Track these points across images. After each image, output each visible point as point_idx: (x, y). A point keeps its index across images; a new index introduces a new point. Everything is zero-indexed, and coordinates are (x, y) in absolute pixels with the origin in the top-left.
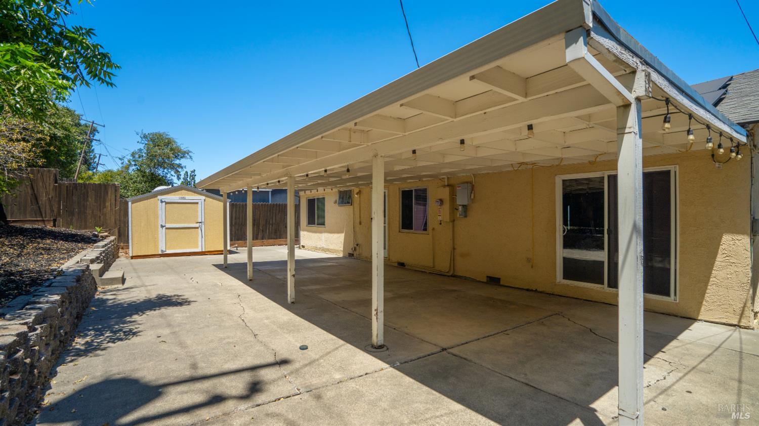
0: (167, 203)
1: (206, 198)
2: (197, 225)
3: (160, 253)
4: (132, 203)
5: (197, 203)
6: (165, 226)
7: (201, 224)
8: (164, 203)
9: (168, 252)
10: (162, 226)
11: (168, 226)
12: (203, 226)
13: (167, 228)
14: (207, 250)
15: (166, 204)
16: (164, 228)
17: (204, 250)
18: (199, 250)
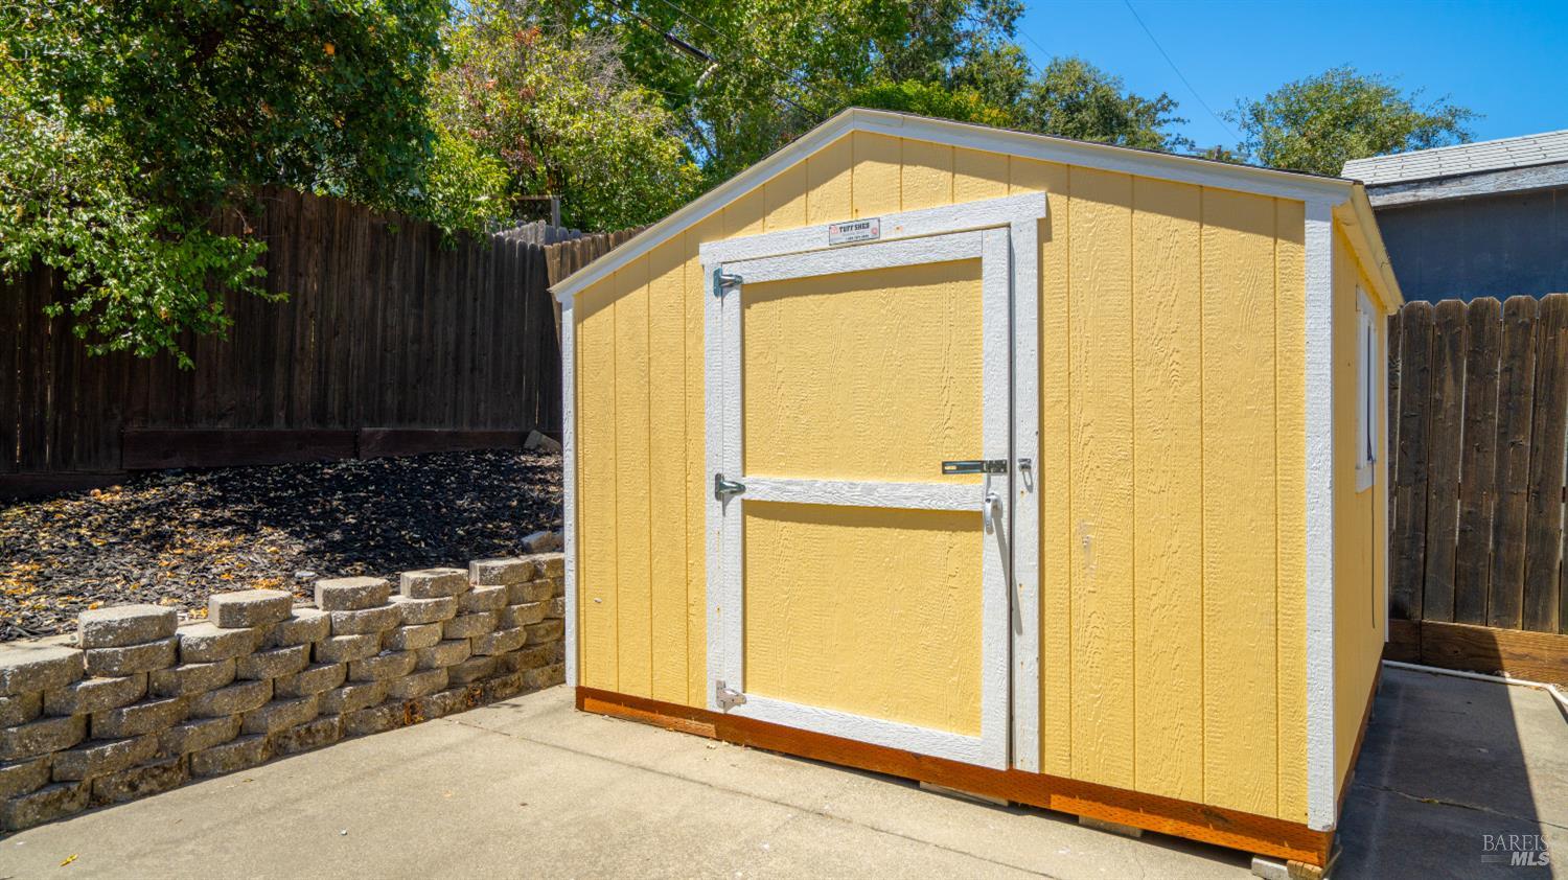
0: (756, 293)
1: (1058, 201)
2: (968, 493)
3: (713, 706)
4: (579, 319)
5: (969, 269)
6: (741, 489)
7: (1000, 482)
8: (734, 296)
9: (757, 707)
10: (724, 490)
11: (762, 485)
12: (1027, 505)
13: (752, 509)
14: (1057, 768)
15: (745, 304)
16: (736, 501)
17: (1027, 762)
18: (982, 748)
